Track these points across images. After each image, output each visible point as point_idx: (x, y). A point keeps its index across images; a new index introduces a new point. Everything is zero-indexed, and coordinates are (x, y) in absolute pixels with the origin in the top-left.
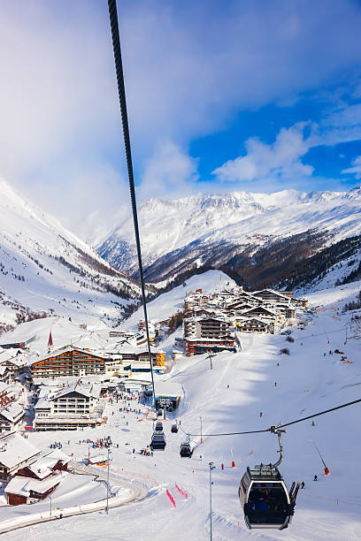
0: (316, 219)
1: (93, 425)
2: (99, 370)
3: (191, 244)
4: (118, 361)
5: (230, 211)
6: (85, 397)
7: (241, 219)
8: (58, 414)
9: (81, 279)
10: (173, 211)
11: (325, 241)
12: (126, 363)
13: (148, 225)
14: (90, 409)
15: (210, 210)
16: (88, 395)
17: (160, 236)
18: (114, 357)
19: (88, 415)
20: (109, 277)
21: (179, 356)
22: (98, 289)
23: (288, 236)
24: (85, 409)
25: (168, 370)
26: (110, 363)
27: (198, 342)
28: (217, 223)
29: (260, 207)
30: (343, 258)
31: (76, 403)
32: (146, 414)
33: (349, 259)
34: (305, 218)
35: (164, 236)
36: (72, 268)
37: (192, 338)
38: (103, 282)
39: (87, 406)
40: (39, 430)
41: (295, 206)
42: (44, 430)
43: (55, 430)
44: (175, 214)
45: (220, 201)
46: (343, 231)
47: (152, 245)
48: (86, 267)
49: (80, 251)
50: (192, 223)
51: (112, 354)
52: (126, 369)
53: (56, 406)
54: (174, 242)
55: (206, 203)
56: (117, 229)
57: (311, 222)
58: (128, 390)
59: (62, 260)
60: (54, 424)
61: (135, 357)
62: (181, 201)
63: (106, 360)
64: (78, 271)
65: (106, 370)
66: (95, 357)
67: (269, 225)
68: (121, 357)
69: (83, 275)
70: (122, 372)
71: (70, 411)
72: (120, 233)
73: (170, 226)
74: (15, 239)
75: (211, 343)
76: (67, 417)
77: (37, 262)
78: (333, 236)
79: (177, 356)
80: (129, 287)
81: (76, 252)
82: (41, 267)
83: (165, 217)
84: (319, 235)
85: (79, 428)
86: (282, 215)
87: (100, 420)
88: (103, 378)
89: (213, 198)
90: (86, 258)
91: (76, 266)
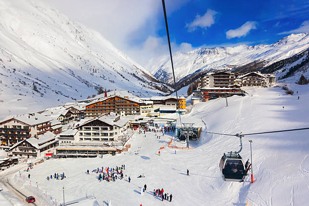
0: (258, 57)
1: (113, 153)
2: (135, 112)
3: (196, 71)
4: (150, 106)
5: (214, 56)
6: (108, 125)
7: (220, 59)
8: (84, 141)
9: (143, 83)
10: (187, 57)
11: (264, 65)
12: (156, 107)
13: (176, 64)
14: (115, 137)
15: (205, 56)
16: (112, 123)
17: (182, 68)
18: (147, 103)
19: (110, 143)
20: (157, 83)
21: (197, 102)
22: (151, 88)
23: (244, 65)
24: (108, 137)
25: (189, 111)
26: (144, 107)
27: (212, 90)
28: (208, 62)
29: (229, 54)
30: (278, 69)
31: (100, 131)
32: (169, 143)
33: (282, 69)
34: (252, 57)
35: (183, 69)
36: (139, 79)
37: (207, 87)
38: (154, 85)
39: (111, 134)
40: (60, 157)
41: (246, 52)
42: (65, 157)
43: (75, 157)
44: (188, 59)
45: (210, 52)
46: (273, 60)
47: (178, 73)
48: (145, 79)
49: (143, 72)
50: (197, 62)
51: (146, 100)
52: (155, 111)
53: (81, 134)
54: (188, 71)
55: (202, 53)
56: (162, 66)
57: (255, 58)
58: (156, 124)
59: (134, 75)
60: (75, 151)
61: (163, 102)
62: (191, 52)
63: (141, 104)
64: (142, 80)
65: (141, 112)
66: (133, 102)
67: (234, 61)
68: (152, 102)
69: (144, 82)
70: (153, 113)
71: (95, 139)
72: (163, 68)
73: (186, 64)
74: (111, 65)
75: (222, 91)
76: (89, 145)
77: (121, 75)
78: (268, 62)
79: (195, 102)
80: (167, 88)
81: (141, 72)
82: (124, 78)
83: (183, 60)
84: (261, 63)
85: (99, 155)
86: (240, 56)
87: (120, 148)
88: (137, 117)
89: (206, 50)
90: (146, 75)
91: (141, 78)
